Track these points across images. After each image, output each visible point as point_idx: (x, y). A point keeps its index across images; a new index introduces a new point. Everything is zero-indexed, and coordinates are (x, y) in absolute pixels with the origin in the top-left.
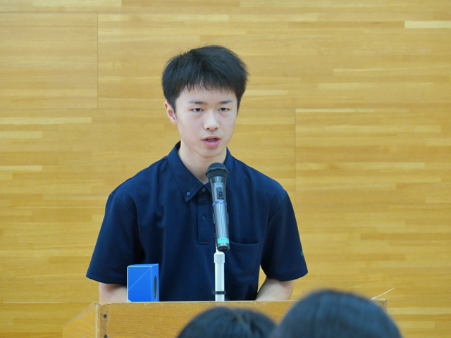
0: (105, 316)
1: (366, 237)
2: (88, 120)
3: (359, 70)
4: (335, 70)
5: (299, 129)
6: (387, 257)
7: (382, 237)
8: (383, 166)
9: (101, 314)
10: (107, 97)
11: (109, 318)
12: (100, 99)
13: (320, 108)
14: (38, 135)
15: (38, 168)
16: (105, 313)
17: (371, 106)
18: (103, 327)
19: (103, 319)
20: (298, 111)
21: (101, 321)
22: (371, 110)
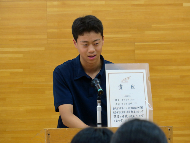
0: (49, 134)
1: (167, 99)
2: (43, 49)
3: (164, 25)
4: (153, 25)
5: (137, 52)
6: (176, 108)
7: (174, 99)
8: (174, 68)
9: (47, 134)
10: (51, 38)
11: (50, 135)
12: (48, 39)
13: (146, 42)
14: (21, 55)
15: (21, 70)
16: (49, 133)
17: (169, 41)
18: (48, 139)
19: (48, 136)
20: (136, 44)
21: (47, 137)
22: (169, 43)
